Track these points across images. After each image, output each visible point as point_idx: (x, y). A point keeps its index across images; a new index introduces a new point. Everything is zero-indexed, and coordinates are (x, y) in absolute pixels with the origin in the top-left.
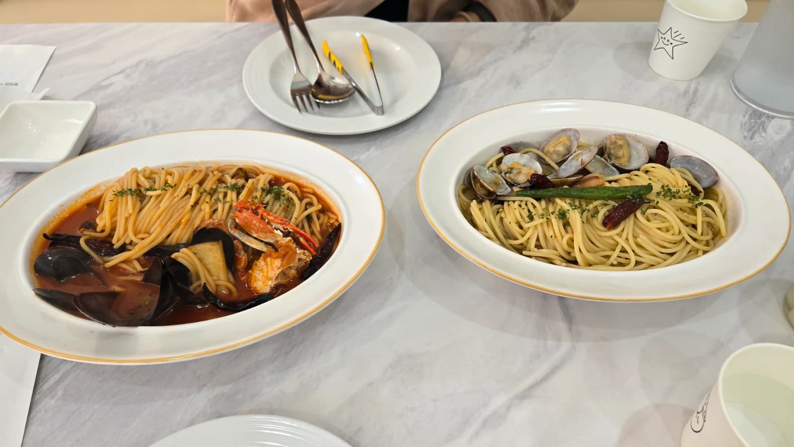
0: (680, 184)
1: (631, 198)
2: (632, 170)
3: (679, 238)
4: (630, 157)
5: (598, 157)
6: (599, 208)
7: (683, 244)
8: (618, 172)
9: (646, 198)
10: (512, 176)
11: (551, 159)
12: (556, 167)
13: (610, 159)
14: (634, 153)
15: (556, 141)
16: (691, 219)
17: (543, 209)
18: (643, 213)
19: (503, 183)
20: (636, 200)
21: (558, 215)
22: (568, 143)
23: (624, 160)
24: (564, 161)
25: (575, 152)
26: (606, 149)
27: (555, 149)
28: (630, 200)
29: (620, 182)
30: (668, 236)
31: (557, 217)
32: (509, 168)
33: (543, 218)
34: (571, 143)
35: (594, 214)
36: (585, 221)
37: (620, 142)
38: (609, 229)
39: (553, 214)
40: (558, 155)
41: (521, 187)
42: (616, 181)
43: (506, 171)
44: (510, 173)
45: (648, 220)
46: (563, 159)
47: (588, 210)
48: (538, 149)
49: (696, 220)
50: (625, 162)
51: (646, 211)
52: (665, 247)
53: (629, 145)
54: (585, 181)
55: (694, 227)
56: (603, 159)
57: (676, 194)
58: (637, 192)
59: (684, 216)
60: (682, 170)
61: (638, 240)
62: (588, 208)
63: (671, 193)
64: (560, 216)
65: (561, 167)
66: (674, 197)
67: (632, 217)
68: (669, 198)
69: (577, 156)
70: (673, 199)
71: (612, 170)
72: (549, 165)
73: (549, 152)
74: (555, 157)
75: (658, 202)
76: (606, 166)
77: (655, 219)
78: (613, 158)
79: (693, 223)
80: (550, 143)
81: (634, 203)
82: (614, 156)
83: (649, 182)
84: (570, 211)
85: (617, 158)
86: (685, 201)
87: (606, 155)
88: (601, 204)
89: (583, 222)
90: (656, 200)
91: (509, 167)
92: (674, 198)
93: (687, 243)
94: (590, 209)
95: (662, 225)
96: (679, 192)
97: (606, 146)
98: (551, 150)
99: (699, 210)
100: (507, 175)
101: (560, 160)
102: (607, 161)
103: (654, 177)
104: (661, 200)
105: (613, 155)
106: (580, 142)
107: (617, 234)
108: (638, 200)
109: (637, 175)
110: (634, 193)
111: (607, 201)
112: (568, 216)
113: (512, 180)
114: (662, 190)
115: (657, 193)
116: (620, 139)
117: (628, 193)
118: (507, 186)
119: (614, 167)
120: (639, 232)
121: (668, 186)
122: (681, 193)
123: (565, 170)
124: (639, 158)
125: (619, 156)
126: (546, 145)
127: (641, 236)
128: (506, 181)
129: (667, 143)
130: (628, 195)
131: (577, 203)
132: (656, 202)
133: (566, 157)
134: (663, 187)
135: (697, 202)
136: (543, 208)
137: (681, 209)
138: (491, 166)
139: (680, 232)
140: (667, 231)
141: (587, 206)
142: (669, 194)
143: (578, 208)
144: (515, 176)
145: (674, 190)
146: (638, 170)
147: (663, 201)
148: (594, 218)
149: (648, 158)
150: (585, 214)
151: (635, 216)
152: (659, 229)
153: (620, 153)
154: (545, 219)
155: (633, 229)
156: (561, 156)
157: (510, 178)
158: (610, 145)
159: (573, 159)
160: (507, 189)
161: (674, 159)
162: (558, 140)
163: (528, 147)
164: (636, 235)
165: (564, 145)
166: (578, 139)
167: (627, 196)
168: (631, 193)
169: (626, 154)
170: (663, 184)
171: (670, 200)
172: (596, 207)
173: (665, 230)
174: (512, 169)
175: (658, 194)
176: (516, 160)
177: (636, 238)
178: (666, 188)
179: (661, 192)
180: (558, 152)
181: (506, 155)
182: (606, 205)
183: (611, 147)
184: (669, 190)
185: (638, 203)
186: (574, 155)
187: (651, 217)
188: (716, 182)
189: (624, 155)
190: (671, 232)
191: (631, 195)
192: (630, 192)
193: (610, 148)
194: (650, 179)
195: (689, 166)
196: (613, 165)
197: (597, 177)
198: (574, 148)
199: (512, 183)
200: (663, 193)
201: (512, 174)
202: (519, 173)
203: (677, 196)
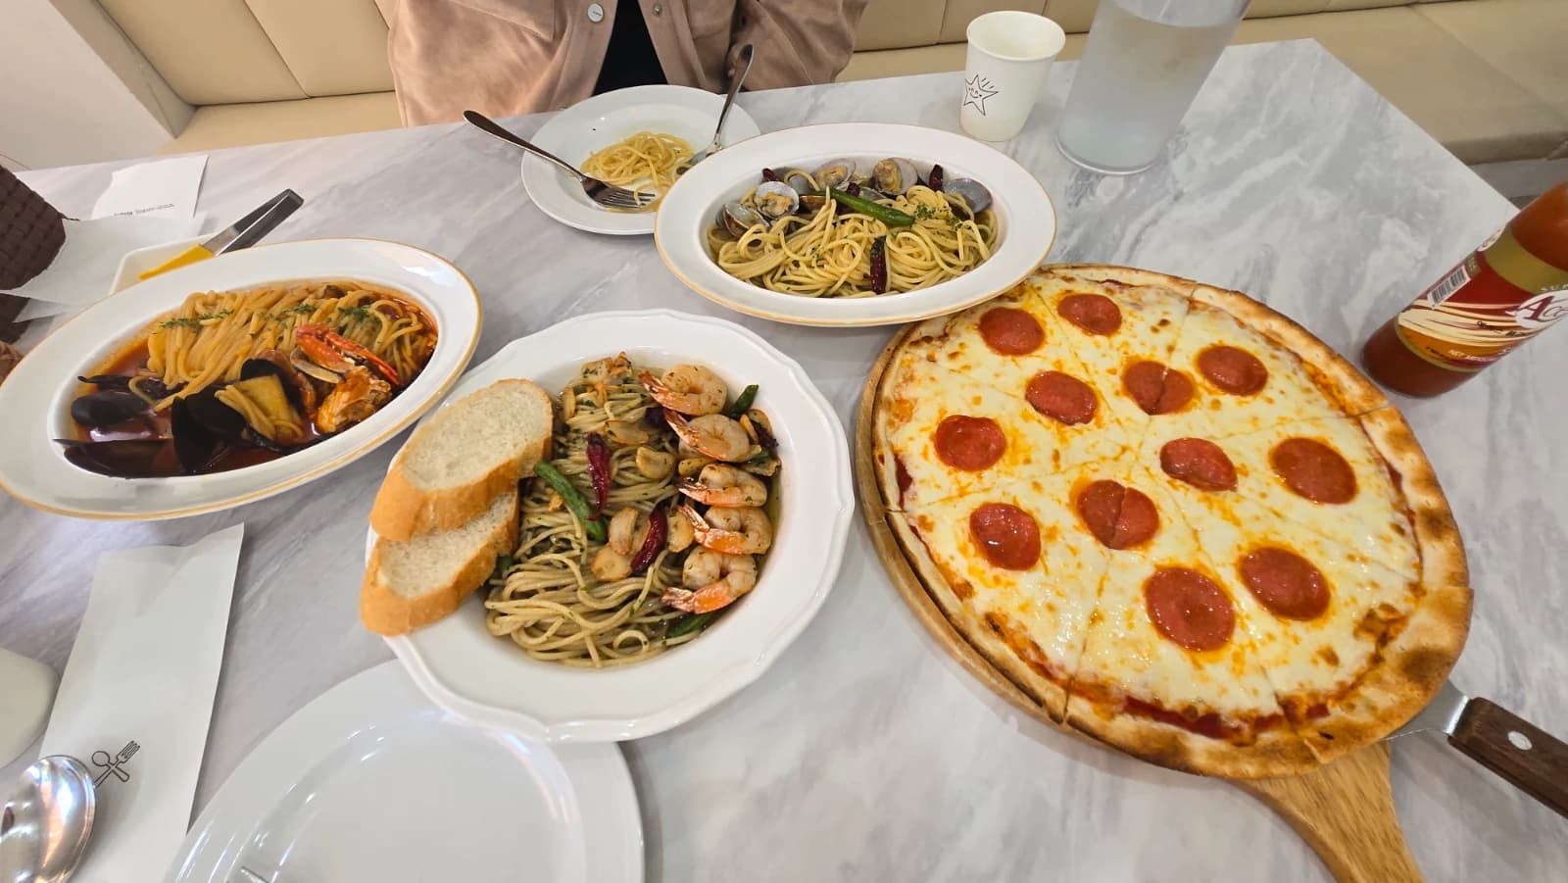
0: (941, 205)
3: (931, 264)
4: (901, 182)
7: (937, 270)
10: (768, 209)
13: (881, 188)
14: (905, 177)
16: (950, 244)
23: (894, 187)
26: (877, 177)
30: (920, 262)
37: (888, 167)
44: (766, 205)
45: (900, 246)
49: (957, 245)
50: (895, 189)
53: (898, 168)
55: (956, 253)
56: (873, 190)
57: (931, 214)
59: (941, 240)
60: (952, 192)
63: (926, 213)
66: (930, 217)
68: (924, 219)
70: (928, 220)
76: (877, 196)
77: (907, 244)
78: (884, 187)
79: (955, 248)
82: (884, 184)
85: (887, 185)
86: (942, 222)
87: (877, 186)
93: (942, 269)
95: (913, 251)
96: (935, 211)
99: (959, 233)
100: (764, 208)
105: (884, 180)
113: (768, 213)
116: (888, 164)
118: (765, 221)
121: (923, 205)
122: (937, 212)
124: (909, 183)
125: (888, 182)
128: (763, 216)
129: (941, 165)
134: (918, 207)
135: (956, 225)
137: (938, 233)
138: (747, 201)
139: (933, 259)
142: (924, 214)
145: (929, 209)
146: (905, 194)
152: (911, 255)
153: (890, 179)
158: (879, 172)
161: (947, 183)
163: (792, 176)
169: (896, 180)
171: (924, 221)
174: (767, 200)
178: (922, 208)
184: (925, 209)
187: (902, 242)
188: (989, 205)
189: (893, 179)
190: (923, 258)
193: (881, 176)
195: (965, 189)
196: (884, 194)
199: (770, 216)
202: (775, 204)
203: (933, 216)
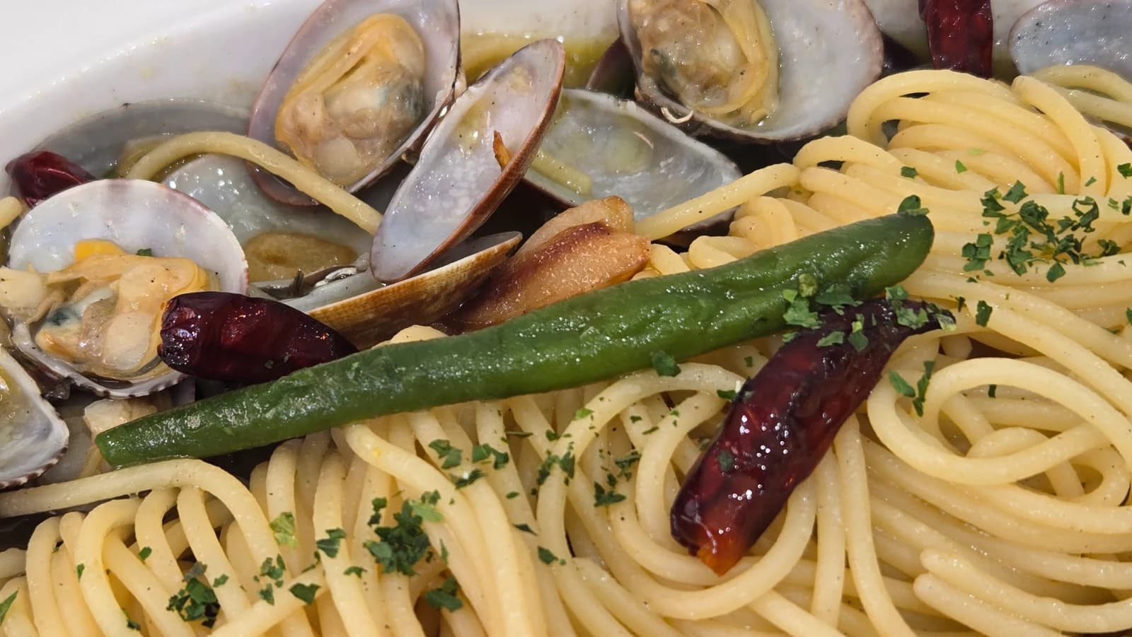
0: (1092, 166)
1: (809, 320)
2: (807, 139)
4: (782, 64)
5: (605, 100)
6: (635, 431)
8: (732, 166)
9: (906, 303)
11: (323, 172)
12: (361, 213)
13: (674, 97)
14: (797, 33)
15: (339, 56)
17: (273, 526)
18: (913, 401)
19: (24, 399)
20: (849, 330)
21: (370, 547)
22: (403, 56)
23: (752, 91)
24: (399, 171)
25: (450, 103)
26: (637, 45)
27: (337, 106)
28: (805, 337)
29: (740, 225)
31: (368, 563)
32: (52, 287)
33: (267, 595)
34: (426, 54)
35: (612, 481)
36: (558, 547)
38: (723, 565)
39: (332, 553)
40: (358, 140)
41: (132, 399)
42: (719, 228)
43: (36, 316)
44: (58, 317)
45: (957, 441)
46: (391, 160)
47: (568, 465)
48: (243, 128)
50: (757, 100)
51: (923, 385)
52: (1103, 596)
54: (534, 267)
56: (631, 105)
57: (1079, 234)
58: (839, 276)
60: (1085, 73)
61: (925, 588)
62: (560, 449)
63: (1049, 231)
64: (387, 551)
65: (393, 210)
66: (1073, 251)
67: (849, 441)
68: (1044, 268)
69: (466, 121)
70: (1070, 268)
71: (697, 162)
72: (321, 211)
73: (301, 131)
74: (344, 154)
75: (985, 312)
76: (663, 146)
77: (994, 428)
78: (689, 91)
80: (303, 79)
81: (834, 352)
82: (690, 79)
83: (909, 188)
84: (443, 503)
85: (712, 84)
87: (647, 84)
88: (646, 401)
89: (546, 557)
90: (975, 293)
91: (55, 278)
92: (1076, 260)
94: (577, 453)
95: (1047, 456)
96: (1094, 214)
97: (633, 31)
98: (312, 115)
100: (46, 337)
101: (374, 165)
102: (661, 116)
103: (933, 149)
104: (1002, 292)
105: (684, 70)
106: (473, 36)
107: (782, 588)
108: (858, 326)
109: (835, 165)
110: (822, 285)
111: (675, 372)
112: (435, 535)
113: (75, 361)
114: (994, 223)
115: (968, 248)
117: (789, 295)
118: (47, 409)
119: (701, 139)
120: (918, 531)
121: (1017, 192)
122: (1108, 216)
123: (415, 221)
124: (831, 58)
125: (715, 70)
126: (278, 99)
127: (931, 560)
128: (39, 373)
130: (788, 305)
131: (491, 432)
132: (972, 309)
133: (409, 143)
134: (991, 204)
136: (275, 514)
140: (1089, 479)
141: (553, 436)
142: (1038, 238)
143: (502, 460)
144: (85, 333)
145: (1058, 207)
146: (838, 128)
147: (1017, 297)
148: (617, 511)
149: (878, 46)
150: (552, 491)
151: (868, 433)
152: (1040, 484)
153: (721, 54)
154: (284, 597)
155: (879, 529)
156: (379, 143)
157: (59, 350)
158: (656, 17)
159: (449, 146)
160: (47, 431)
161: (1028, 24)
162: (346, 50)
163: (183, 130)
164: (902, 557)
165: (382, 75)
166: (453, 21)
167: (790, 317)
168: (808, 291)
169: (753, 53)
170: (990, 188)
171: (1053, 275)
172: (616, 426)
173: (1070, 480)
174: (70, 288)
175: (975, 253)
176: (94, 230)
177: (910, 579)
178: (1012, 209)
179: (986, 240)
180: (359, 119)
181: (31, 205)
182: (671, 400)
183: (663, 26)
184: (1035, 215)
185: (862, 344)
186: (451, 118)
187: (969, 420)
189: (743, 58)
191: (813, 305)
192: (796, 286)
193: (655, 37)
194: (909, 172)
195: (1116, 43)
196: (692, 129)
197: (598, 229)
198: (446, 77)
199: (81, 381)
200: (1000, 244)
201: (71, 326)
202: (110, 306)
203: (1089, 241)
